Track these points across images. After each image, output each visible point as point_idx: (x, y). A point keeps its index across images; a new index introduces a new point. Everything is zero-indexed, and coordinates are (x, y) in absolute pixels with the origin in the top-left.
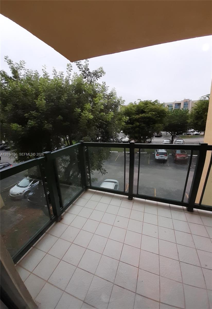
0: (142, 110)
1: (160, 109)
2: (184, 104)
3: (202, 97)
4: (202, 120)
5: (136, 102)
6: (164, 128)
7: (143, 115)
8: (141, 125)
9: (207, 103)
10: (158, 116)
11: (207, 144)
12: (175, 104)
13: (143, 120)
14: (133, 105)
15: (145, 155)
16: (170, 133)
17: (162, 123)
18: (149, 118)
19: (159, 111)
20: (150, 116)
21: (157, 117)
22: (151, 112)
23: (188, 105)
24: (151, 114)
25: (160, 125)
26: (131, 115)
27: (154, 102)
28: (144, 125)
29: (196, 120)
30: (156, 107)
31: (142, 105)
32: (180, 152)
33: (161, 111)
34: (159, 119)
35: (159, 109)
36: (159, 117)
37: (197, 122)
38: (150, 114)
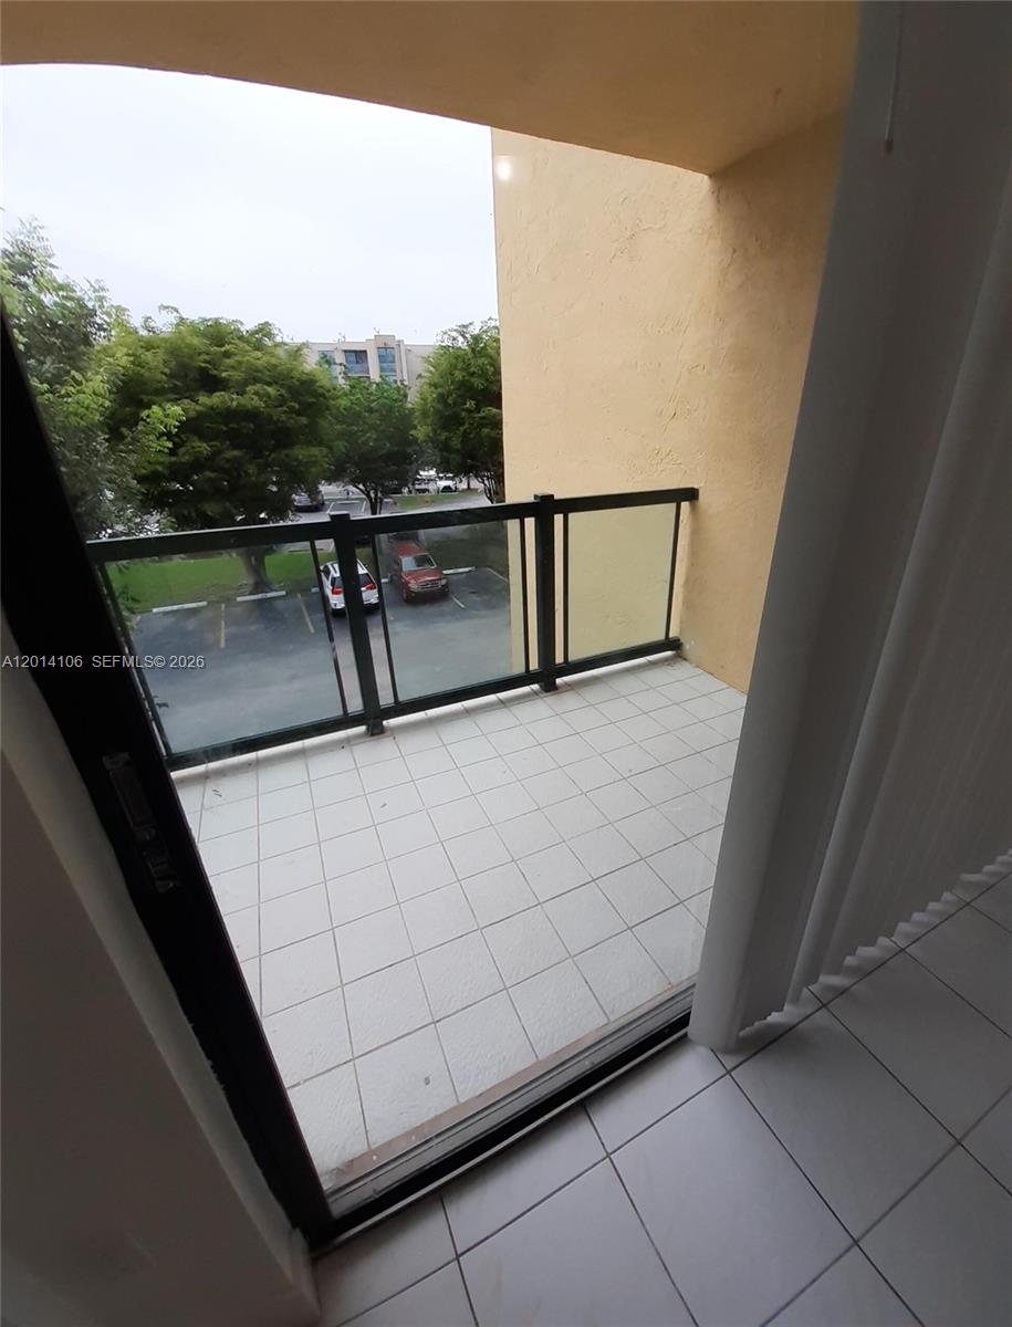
0: (203, 371)
1: (295, 374)
2: (380, 356)
3: (445, 333)
4: (461, 428)
5: (152, 324)
6: (333, 467)
7: (217, 399)
8: (220, 452)
9: (464, 362)
10: (293, 407)
11: (552, 496)
12: (345, 351)
13: (225, 429)
14: (141, 339)
15: (279, 604)
16: (361, 486)
17: (320, 444)
18: (251, 415)
19: (294, 381)
20: (256, 408)
21: (292, 410)
22: (259, 385)
23: (394, 362)
24: (256, 393)
25: (315, 451)
26: (146, 398)
27: (256, 332)
28: (236, 453)
29: (444, 427)
30: (274, 361)
31: (196, 341)
32: (414, 563)
33: (303, 383)
34: (304, 420)
35: (291, 370)
36: (299, 413)
37: (447, 439)
38: (256, 398)
